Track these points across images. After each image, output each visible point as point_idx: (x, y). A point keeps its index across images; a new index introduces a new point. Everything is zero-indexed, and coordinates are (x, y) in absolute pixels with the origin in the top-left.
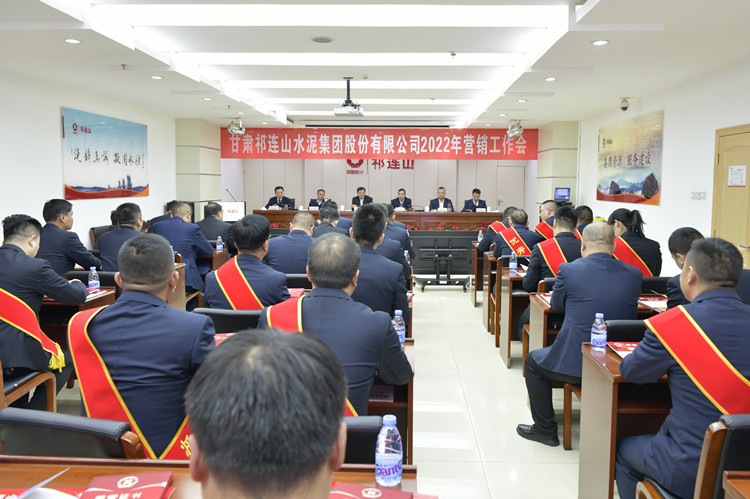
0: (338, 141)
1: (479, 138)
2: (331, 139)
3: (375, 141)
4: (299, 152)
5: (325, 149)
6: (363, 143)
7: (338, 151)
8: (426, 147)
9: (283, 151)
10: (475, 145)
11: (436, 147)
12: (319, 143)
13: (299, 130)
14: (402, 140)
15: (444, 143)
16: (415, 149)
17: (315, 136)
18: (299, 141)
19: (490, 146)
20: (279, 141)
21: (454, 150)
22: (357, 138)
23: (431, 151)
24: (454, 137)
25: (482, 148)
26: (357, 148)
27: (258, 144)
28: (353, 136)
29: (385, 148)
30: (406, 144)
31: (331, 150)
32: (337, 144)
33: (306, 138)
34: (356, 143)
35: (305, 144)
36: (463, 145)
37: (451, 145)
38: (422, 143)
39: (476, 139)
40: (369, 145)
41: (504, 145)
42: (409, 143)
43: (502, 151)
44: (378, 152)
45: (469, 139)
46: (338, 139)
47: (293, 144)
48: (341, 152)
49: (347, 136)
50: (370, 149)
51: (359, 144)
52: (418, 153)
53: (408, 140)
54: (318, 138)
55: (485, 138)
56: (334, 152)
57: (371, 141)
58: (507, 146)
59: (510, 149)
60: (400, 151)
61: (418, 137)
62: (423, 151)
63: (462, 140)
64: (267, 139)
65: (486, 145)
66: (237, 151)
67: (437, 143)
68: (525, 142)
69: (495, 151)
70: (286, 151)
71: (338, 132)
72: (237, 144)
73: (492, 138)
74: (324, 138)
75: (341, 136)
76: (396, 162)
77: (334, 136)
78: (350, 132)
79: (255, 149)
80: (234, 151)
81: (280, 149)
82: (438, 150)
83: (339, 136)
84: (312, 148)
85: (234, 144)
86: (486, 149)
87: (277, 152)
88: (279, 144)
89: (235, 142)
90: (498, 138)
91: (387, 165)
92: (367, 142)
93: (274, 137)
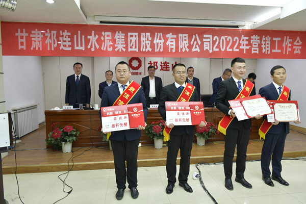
0: (133, 39)
1: (264, 39)
2: (126, 37)
3: (169, 40)
4: (93, 49)
5: (120, 47)
6: (159, 41)
7: (133, 49)
8: (218, 47)
9: (76, 48)
10: (260, 45)
11: (226, 47)
12: (114, 41)
13: (93, 27)
14: (196, 39)
15: (234, 43)
16: (208, 48)
17: (110, 33)
18: (93, 38)
19: (273, 47)
20: (71, 37)
21: (243, 49)
22: (153, 36)
23: (223, 50)
24: (243, 37)
25: (266, 48)
26: (152, 46)
27: (48, 41)
28: (148, 34)
29: (180, 47)
30: (199, 43)
31: (126, 48)
32: (133, 41)
33: (100, 35)
34: (152, 41)
35: (99, 41)
36: (250, 44)
37: (240, 44)
38: (214, 42)
39: (261, 39)
40: (164, 43)
41: (284, 45)
42: (202, 42)
43: (282, 51)
44: (174, 51)
45: (255, 39)
46: (133, 37)
47: (87, 41)
48: (137, 50)
49: (143, 34)
50: (166, 47)
51: (155, 42)
52: (211, 51)
53: (201, 39)
54: (113, 36)
55: (268, 38)
56: (130, 50)
57: (166, 40)
58: (286, 46)
59: (289, 49)
60: (194, 50)
61: (211, 36)
62: (215, 50)
63: (249, 40)
64: (58, 36)
65: (269, 46)
66: (24, 47)
67: (228, 43)
68: (300, 43)
69: (276, 51)
70: (79, 48)
71: (133, 30)
72: (24, 40)
73: (274, 39)
74: (119, 36)
75: (137, 34)
76: (167, 66)
77: (129, 34)
78: (146, 30)
79: (44, 46)
80: (20, 47)
81: (72, 46)
82: (228, 50)
83: (134, 34)
84: (107, 45)
85: (20, 40)
86: (269, 49)
87: (70, 49)
88: (72, 41)
89: (22, 37)
90: (279, 39)
91: (160, 68)
92: (162, 41)
93: (66, 33)
